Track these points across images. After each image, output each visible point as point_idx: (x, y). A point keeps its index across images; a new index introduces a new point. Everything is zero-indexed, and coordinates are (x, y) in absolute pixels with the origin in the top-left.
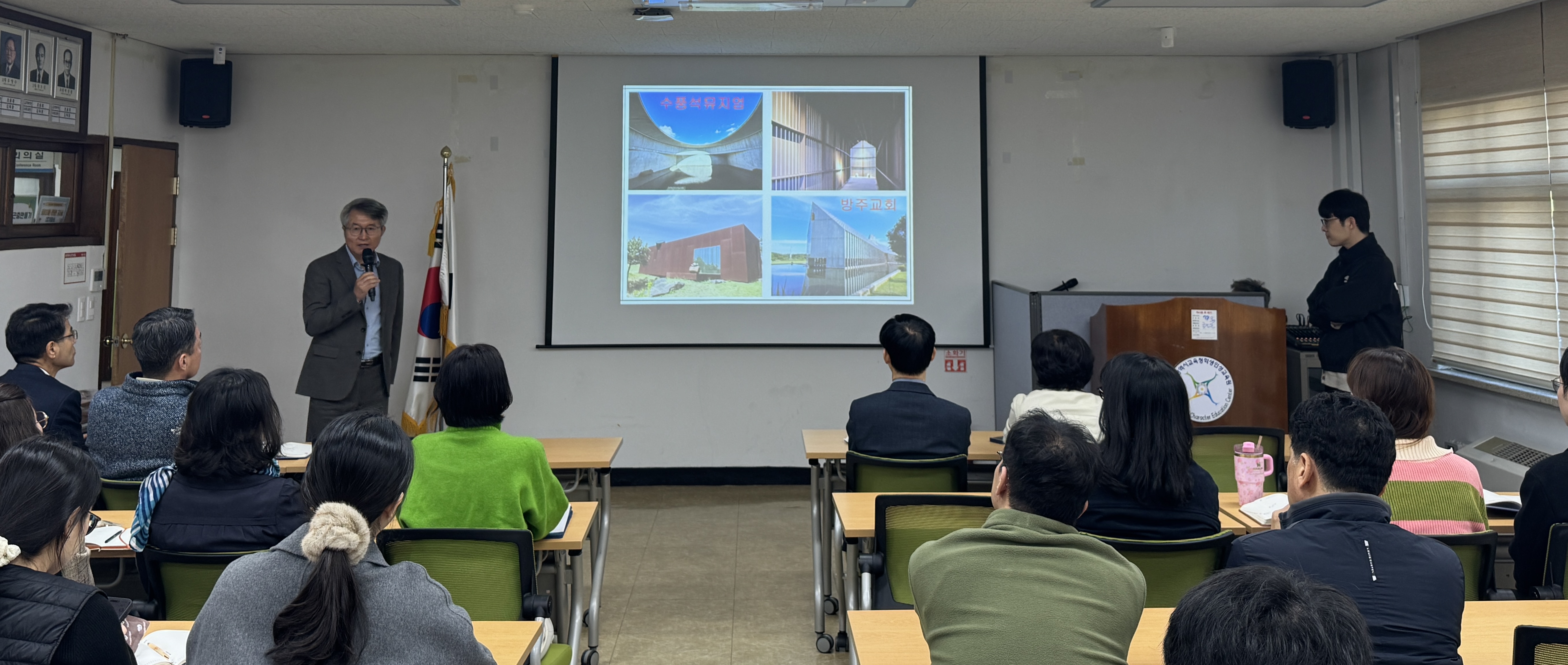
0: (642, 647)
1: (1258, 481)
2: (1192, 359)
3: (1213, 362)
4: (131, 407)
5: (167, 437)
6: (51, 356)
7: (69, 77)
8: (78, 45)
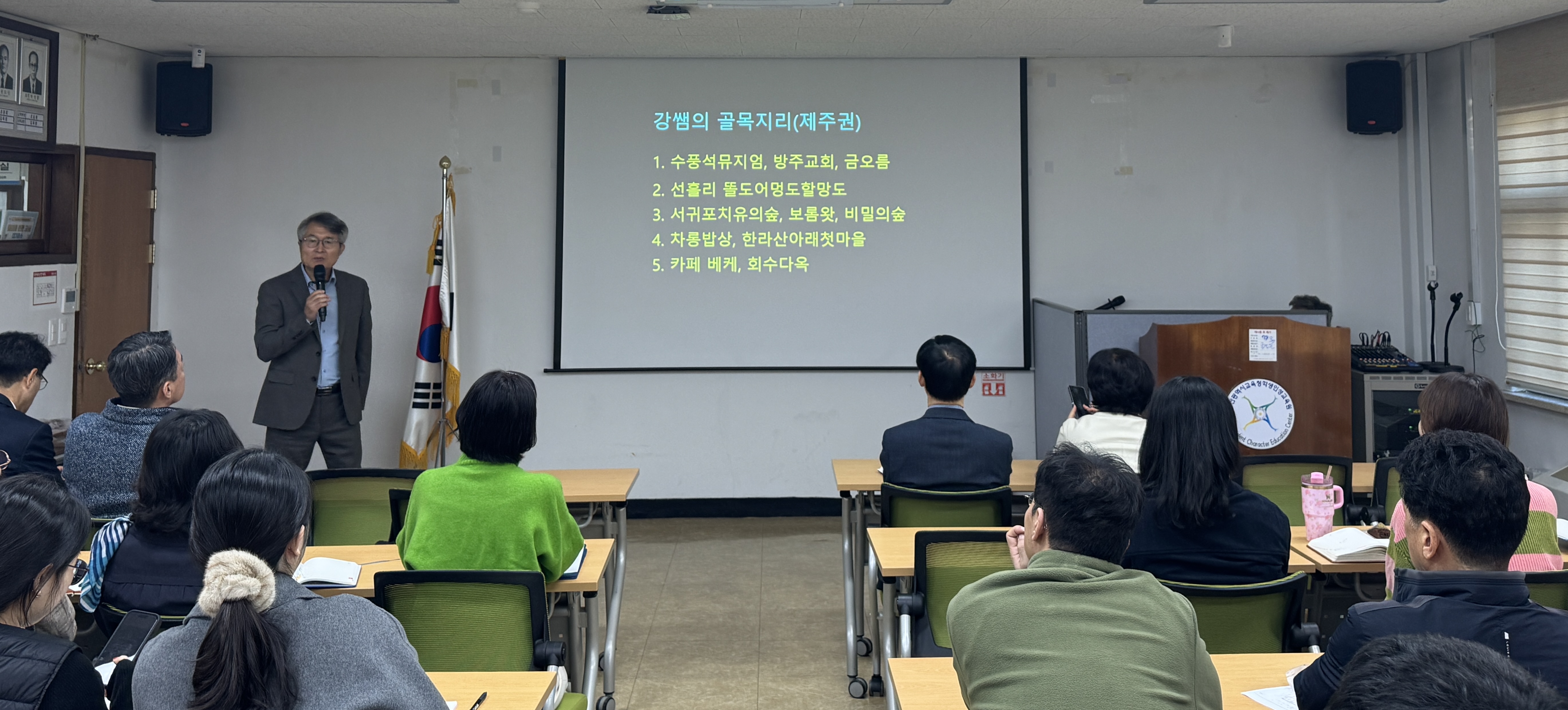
0: (661, 693)
2: (1250, 382)
3: (1272, 385)
7: (35, 82)
8: (44, 47)
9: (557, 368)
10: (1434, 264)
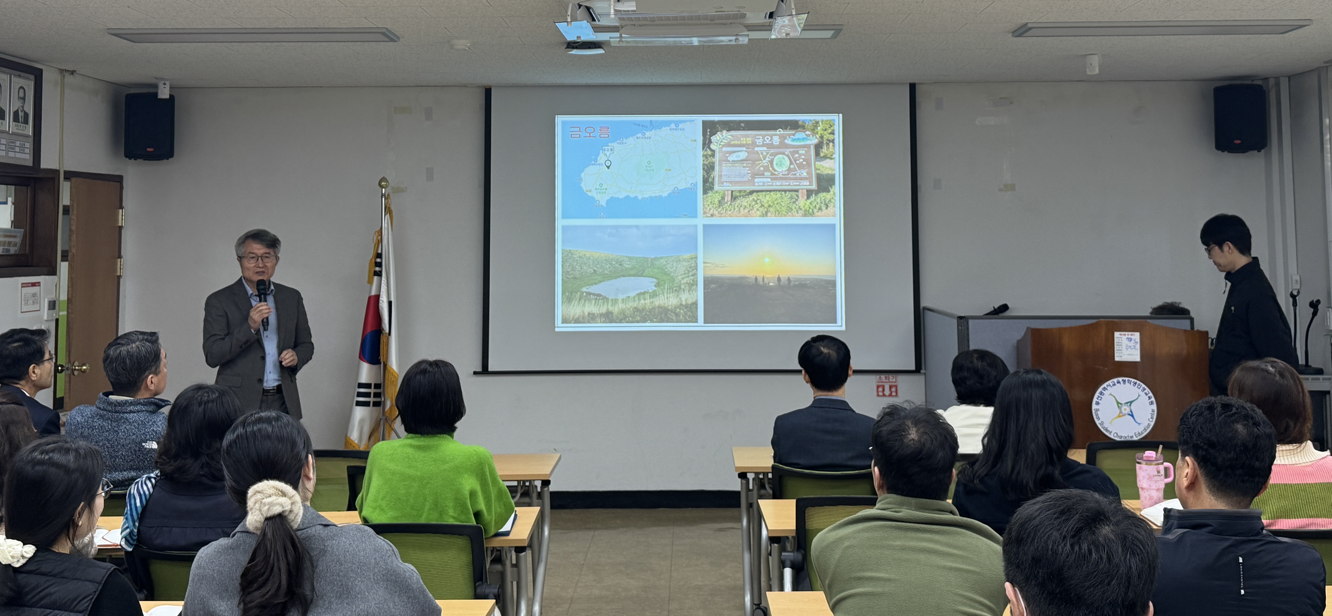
1: (1158, 487)
2: (1115, 380)
3: (1136, 383)
4: (104, 424)
5: (139, 451)
6: (33, 379)
7: (23, 113)
8: (30, 82)
9: (485, 371)
10: (1298, 274)
